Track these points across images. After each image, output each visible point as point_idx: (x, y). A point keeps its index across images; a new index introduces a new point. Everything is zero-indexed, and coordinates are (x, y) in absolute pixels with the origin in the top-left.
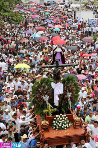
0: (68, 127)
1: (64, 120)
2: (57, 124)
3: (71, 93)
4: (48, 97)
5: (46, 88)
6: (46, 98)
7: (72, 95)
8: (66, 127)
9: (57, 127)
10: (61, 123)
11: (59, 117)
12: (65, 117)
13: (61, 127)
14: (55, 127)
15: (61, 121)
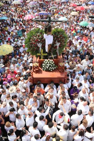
0: (53, 69)
1: (51, 64)
2: (45, 66)
3: (60, 43)
4: (41, 44)
5: (40, 37)
6: (40, 45)
7: (60, 45)
8: (52, 69)
9: (45, 69)
10: (48, 66)
11: (48, 61)
12: (52, 62)
13: (48, 69)
15: (48, 65)
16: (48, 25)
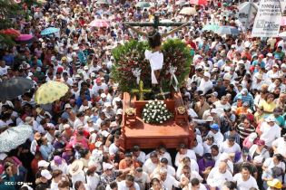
0: (165, 120)
1: (160, 109)
2: (148, 114)
3: (176, 68)
5: (138, 56)
6: (137, 73)
7: (177, 71)
8: (163, 120)
9: (149, 119)
10: (155, 114)
11: (153, 103)
12: (163, 105)
13: (155, 119)
14: (146, 117)
15: (155, 111)
16: (154, 32)
